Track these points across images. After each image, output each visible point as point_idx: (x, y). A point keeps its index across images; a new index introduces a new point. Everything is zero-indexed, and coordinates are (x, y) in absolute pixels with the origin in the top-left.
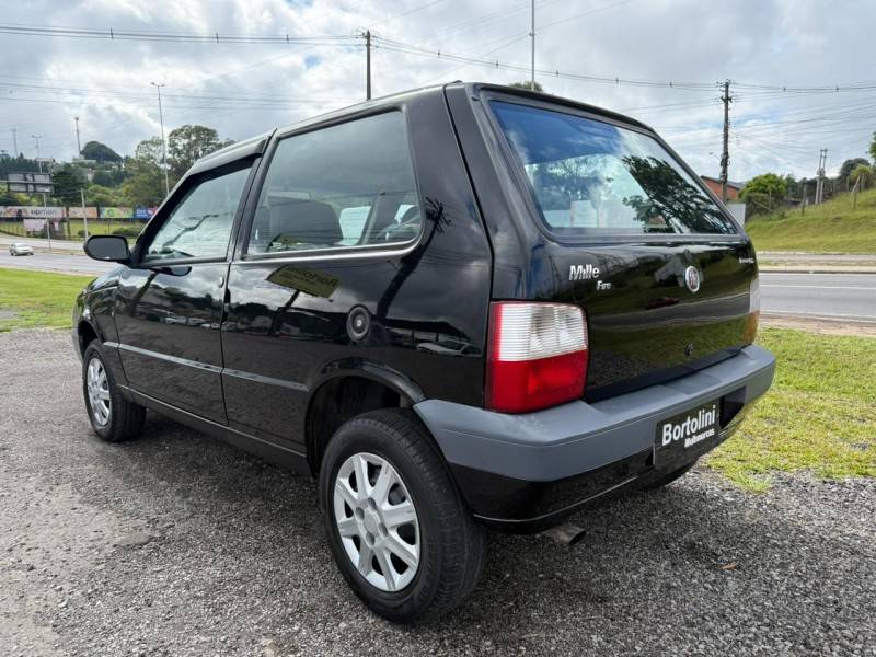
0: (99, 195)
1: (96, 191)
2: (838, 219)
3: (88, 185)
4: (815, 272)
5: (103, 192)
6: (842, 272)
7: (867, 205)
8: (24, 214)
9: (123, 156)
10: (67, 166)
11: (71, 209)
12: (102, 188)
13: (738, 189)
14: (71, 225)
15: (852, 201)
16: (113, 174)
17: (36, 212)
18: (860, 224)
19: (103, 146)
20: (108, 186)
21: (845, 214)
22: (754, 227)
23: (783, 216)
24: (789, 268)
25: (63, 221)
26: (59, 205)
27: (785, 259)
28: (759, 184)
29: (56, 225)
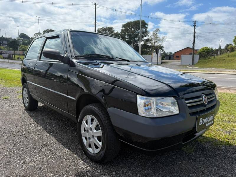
0: (23, 48)
1: (23, 47)
2: (224, 59)
3: (21, 45)
4: (217, 74)
5: (25, 47)
6: (225, 74)
7: (232, 56)
8: (2, 52)
9: (30, 37)
10: (15, 39)
11: (15, 51)
12: (24, 46)
13: (197, 51)
14: (15, 56)
15: (228, 55)
16: (28, 42)
17: (6, 52)
18: (230, 61)
19: (25, 34)
20: (26, 45)
21: (226, 58)
22: (201, 61)
23: (209, 58)
24: (210, 72)
25: (13, 55)
26: (12, 50)
27: (209, 70)
28: (203, 50)
29: (11, 56)
